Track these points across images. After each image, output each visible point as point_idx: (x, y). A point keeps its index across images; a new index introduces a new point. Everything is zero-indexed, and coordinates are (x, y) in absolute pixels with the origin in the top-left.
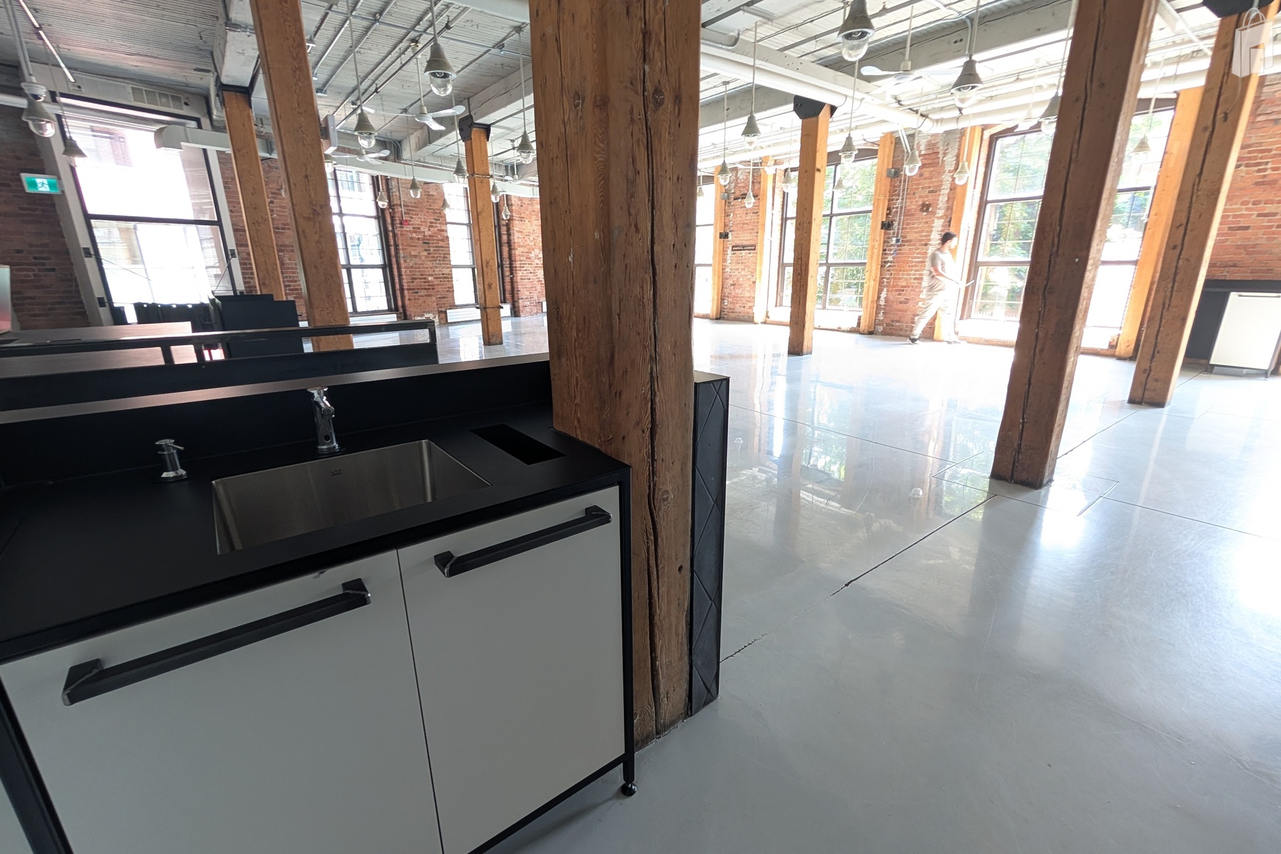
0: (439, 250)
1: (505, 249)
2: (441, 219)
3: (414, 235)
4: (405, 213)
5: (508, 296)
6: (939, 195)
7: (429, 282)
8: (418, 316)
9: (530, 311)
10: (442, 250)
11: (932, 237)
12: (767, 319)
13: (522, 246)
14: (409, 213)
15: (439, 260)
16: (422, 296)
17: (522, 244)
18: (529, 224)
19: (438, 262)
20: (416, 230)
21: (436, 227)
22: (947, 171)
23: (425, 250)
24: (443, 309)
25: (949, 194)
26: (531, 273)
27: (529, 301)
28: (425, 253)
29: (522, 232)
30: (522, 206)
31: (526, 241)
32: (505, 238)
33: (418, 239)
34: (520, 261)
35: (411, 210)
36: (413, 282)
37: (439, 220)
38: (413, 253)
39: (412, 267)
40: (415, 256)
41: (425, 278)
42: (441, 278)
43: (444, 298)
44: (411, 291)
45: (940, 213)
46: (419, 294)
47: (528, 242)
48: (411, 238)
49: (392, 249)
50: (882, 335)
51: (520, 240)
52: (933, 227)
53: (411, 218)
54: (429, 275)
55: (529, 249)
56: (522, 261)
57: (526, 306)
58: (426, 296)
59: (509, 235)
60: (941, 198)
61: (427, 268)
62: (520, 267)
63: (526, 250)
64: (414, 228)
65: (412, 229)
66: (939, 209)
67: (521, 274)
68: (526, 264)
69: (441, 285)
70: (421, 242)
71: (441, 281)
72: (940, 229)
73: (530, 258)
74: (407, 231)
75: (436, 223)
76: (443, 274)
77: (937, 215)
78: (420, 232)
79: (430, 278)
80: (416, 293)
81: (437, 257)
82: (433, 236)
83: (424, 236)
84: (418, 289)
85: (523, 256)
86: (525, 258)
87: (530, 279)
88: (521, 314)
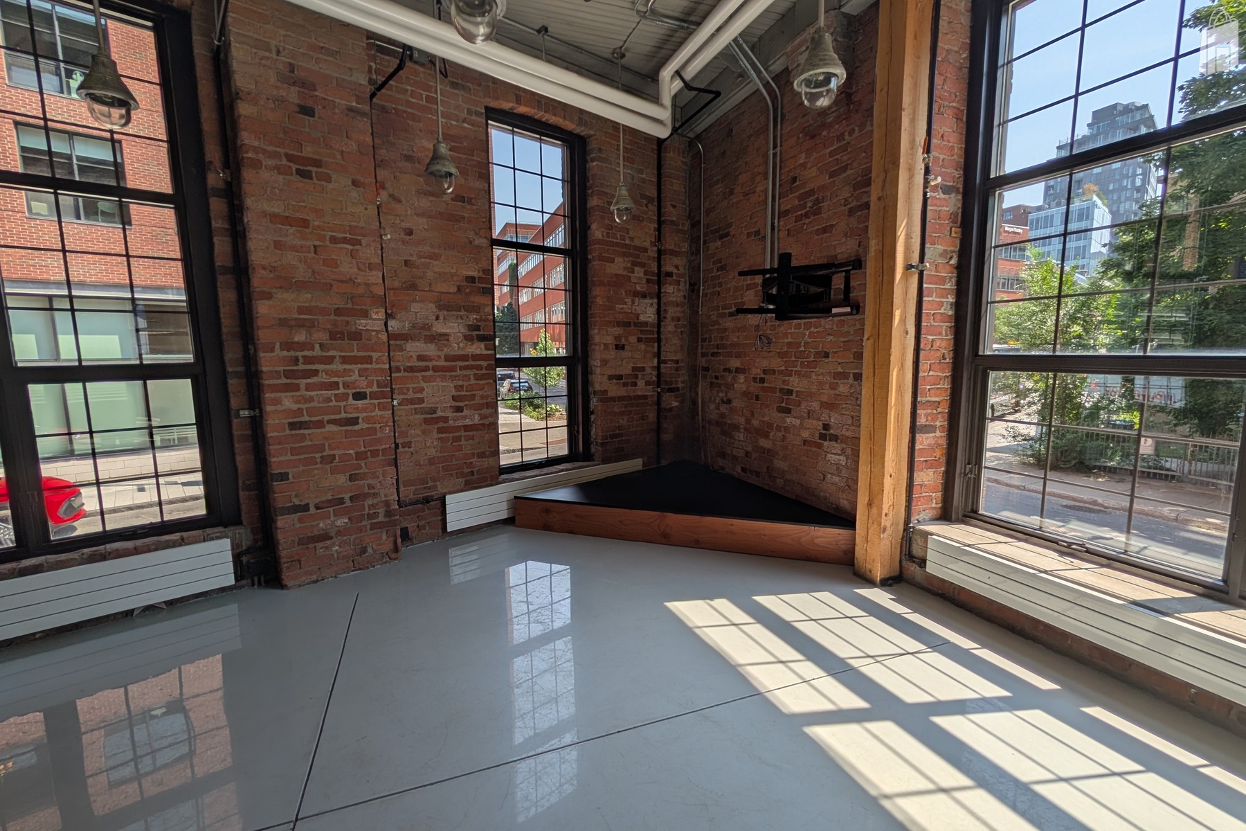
1: (227, 296)
13: (302, 286)
17: (302, 273)
18: (354, 194)
26: (359, 396)
29: (305, 223)
30: (307, 111)
32: (222, 246)
34: (287, 346)
47: (348, 268)
51: (291, 258)
56: (302, 346)
57: (325, 537)
59: (238, 234)
62: (288, 374)
63: (339, 303)
68: (330, 360)
73: (356, 336)
85: (310, 326)
86: (322, 336)
87: (355, 421)
88: (287, 576)
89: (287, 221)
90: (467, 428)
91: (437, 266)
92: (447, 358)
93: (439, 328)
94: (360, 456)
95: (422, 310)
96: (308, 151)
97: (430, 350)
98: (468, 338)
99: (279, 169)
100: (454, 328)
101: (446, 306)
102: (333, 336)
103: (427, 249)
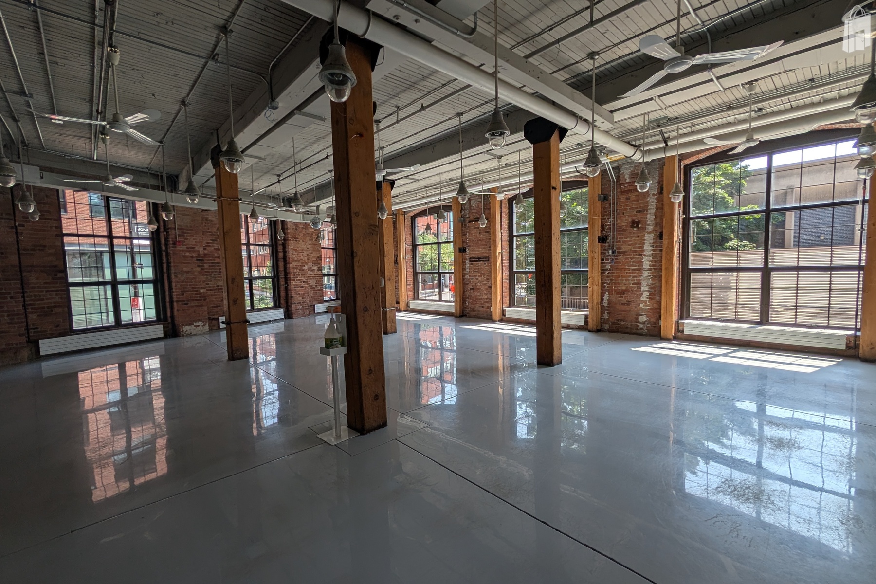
0: (214, 266)
1: (281, 264)
2: (218, 240)
3: (188, 254)
4: (179, 235)
5: (283, 301)
6: (647, 214)
7: (201, 294)
8: (187, 325)
9: (302, 313)
10: (217, 266)
11: (645, 248)
12: (504, 317)
13: (296, 261)
14: (183, 236)
15: (214, 275)
16: (192, 307)
17: (296, 259)
18: (303, 243)
19: (213, 276)
20: (191, 249)
21: (213, 246)
22: (651, 195)
23: (199, 266)
24: (216, 317)
25: (655, 213)
26: (304, 282)
27: (301, 305)
28: (199, 269)
29: (296, 250)
30: (296, 229)
31: (300, 257)
32: (281, 255)
33: (192, 257)
34: (294, 272)
35: (186, 233)
36: (183, 295)
37: (217, 241)
38: (185, 269)
39: (183, 282)
40: (187, 272)
41: (197, 291)
42: (216, 289)
43: (217, 306)
44: (180, 303)
45: (650, 228)
46: (189, 305)
47: (302, 257)
48: (184, 256)
49: (165, 266)
50: (609, 332)
51: (294, 256)
52: (645, 240)
53: (187, 239)
54: (201, 288)
55: (302, 263)
56: (296, 272)
57: (299, 310)
58: (197, 306)
59: (285, 252)
60: (648, 216)
61: (200, 281)
62: (294, 278)
63: (300, 264)
64: (187, 248)
65: (185, 249)
66: (648, 225)
67: (294, 283)
68: (299, 275)
69: (214, 295)
70: (194, 259)
71: (215, 292)
72: (652, 241)
73: (303, 270)
74: (180, 251)
75: (213, 243)
76: (218, 286)
77: (647, 230)
78: (194, 251)
79: (202, 291)
80: (187, 304)
81: (212, 272)
82: (209, 254)
83: (198, 254)
84: (188, 300)
85: (297, 268)
86: (298, 270)
87: (303, 287)
88: (294, 316)
89: (294, 249)
90: (318, 290)
91: (313, 255)
92: (315, 274)
93: (313, 268)
94: (304, 294)
95: (310, 264)
96: (297, 237)
97: (311, 273)
98: (318, 270)
99: (293, 241)
100: (315, 268)
101: (314, 263)
102: (300, 270)
103: (311, 251)
